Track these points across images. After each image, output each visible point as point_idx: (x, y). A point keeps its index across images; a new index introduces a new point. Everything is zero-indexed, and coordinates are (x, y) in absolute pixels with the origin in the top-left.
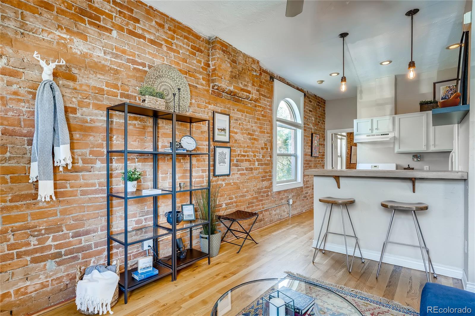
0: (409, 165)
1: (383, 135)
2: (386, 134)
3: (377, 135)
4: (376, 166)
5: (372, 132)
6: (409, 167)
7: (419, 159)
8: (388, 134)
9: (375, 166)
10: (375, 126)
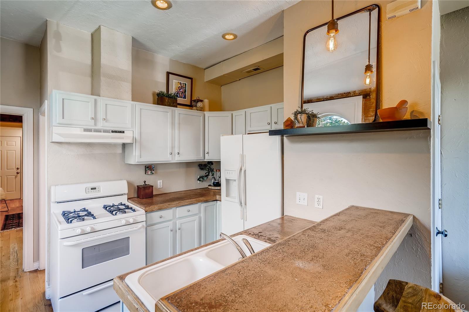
0: (145, 182)
1: (116, 132)
2: (120, 132)
3: (103, 132)
4: (95, 189)
5: (95, 124)
6: (146, 185)
7: (153, 172)
8: (123, 132)
9: (92, 189)
10: (101, 115)
